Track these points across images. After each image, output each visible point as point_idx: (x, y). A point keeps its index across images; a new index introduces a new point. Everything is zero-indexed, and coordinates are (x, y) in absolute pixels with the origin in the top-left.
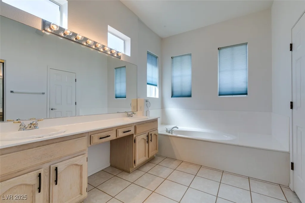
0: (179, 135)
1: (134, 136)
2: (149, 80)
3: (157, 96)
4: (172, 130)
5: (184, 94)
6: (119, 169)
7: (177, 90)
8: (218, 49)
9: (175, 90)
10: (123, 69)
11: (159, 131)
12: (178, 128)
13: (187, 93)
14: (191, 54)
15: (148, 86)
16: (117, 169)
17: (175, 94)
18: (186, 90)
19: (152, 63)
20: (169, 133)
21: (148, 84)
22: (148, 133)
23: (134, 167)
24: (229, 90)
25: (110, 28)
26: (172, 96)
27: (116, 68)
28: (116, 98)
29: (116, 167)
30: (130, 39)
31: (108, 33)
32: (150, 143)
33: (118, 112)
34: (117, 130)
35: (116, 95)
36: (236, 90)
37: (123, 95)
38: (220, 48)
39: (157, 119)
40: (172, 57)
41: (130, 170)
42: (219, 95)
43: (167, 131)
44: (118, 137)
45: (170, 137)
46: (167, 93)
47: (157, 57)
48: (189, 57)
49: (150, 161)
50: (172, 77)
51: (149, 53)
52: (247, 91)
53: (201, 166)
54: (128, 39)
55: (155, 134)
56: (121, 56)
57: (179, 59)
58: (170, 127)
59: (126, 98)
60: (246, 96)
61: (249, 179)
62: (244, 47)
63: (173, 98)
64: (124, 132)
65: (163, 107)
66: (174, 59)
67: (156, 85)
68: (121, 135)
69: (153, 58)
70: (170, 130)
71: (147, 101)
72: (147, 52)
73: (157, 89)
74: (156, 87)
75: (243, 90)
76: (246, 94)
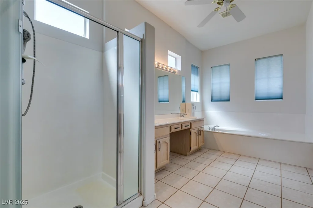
0: (220, 132)
1: (190, 130)
2: (193, 87)
3: (198, 101)
4: (215, 128)
5: (223, 99)
6: (178, 153)
7: (216, 95)
8: (255, 60)
9: (214, 95)
10: (166, 78)
11: (205, 129)
12: (219, 127)
13: (226, 98)
14: (229, 64)
15: (192, 92)
16: (176, 154)
17: (214, 98)
18: (225, 95)
19: (194, 74)
20: (212, 130)
21: (192, 91)
22: (198, 129)
23: (190, 152)
24: (265, 95)
25: (170, 52)
26: (212, 100)
27: (159, 77)
28: (159, 102)
29: (175, 152)
30: (181, 57)
31: (169, 56)
32: (200, 136)
33: (172, 114)
34: (181, 125)
35: (159, 99)
36: (272, 95)
37: (166, 99)
38: (257, 59)
39: (203, 119)
40: (211, 67)
41: (187, 154)
42: (256, 99)
43: (210, 129)
44: (182, 129)
45: (214, 133)
46: (207, 98)
47: (198, 68)
48: (227, 67)
49: (199, 150)
50: (212, 84)
51: (193, 66)
52: (282, 96)
53: (241, 155)
54: (179, 58)
55: (202, 130)
56: (176, 72)
57: (218, 68)
58: (212, 126)
59: (168, 102)
60: (281, 100)
61: (281, 164)
62: (279, 58)
63: (212, 102)
64: (186, 126)
65: (203, 110)
66: (214, 69)
67: (197, 92)
68: (184, 128)
69: (195, 69)
70: (213, 128)
71: (193, 105)
72: (191, 65)
73: (198, 94)
74: (197, 93)
75: (279, 95)
76: (282, 98)
